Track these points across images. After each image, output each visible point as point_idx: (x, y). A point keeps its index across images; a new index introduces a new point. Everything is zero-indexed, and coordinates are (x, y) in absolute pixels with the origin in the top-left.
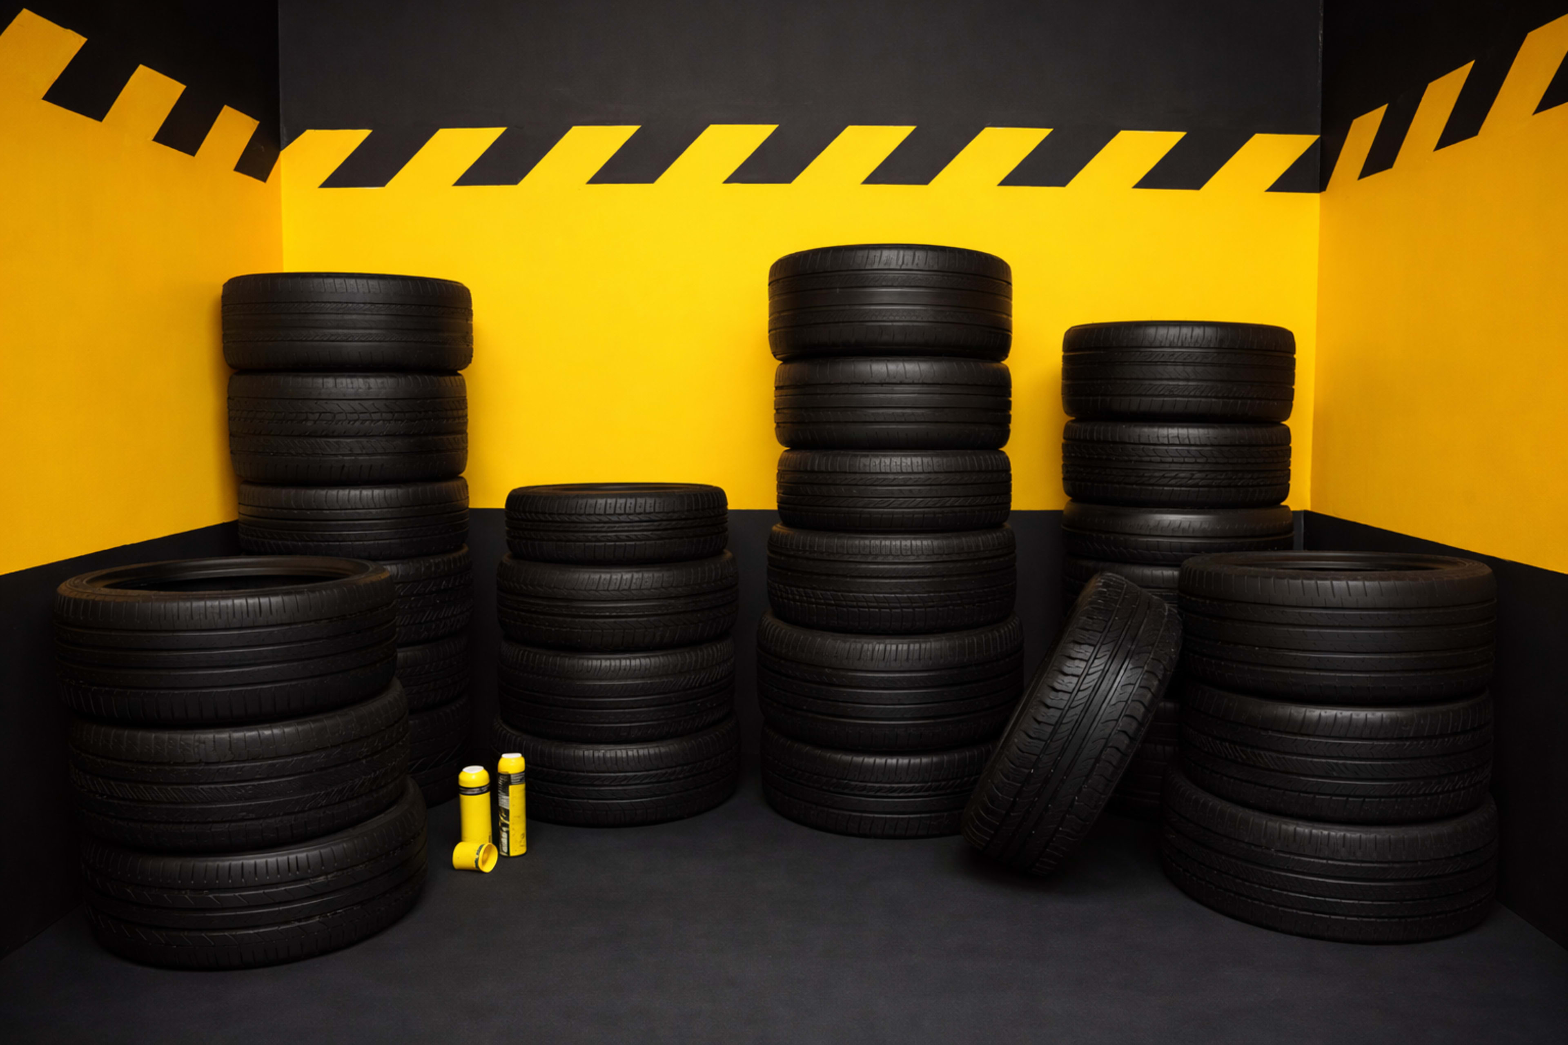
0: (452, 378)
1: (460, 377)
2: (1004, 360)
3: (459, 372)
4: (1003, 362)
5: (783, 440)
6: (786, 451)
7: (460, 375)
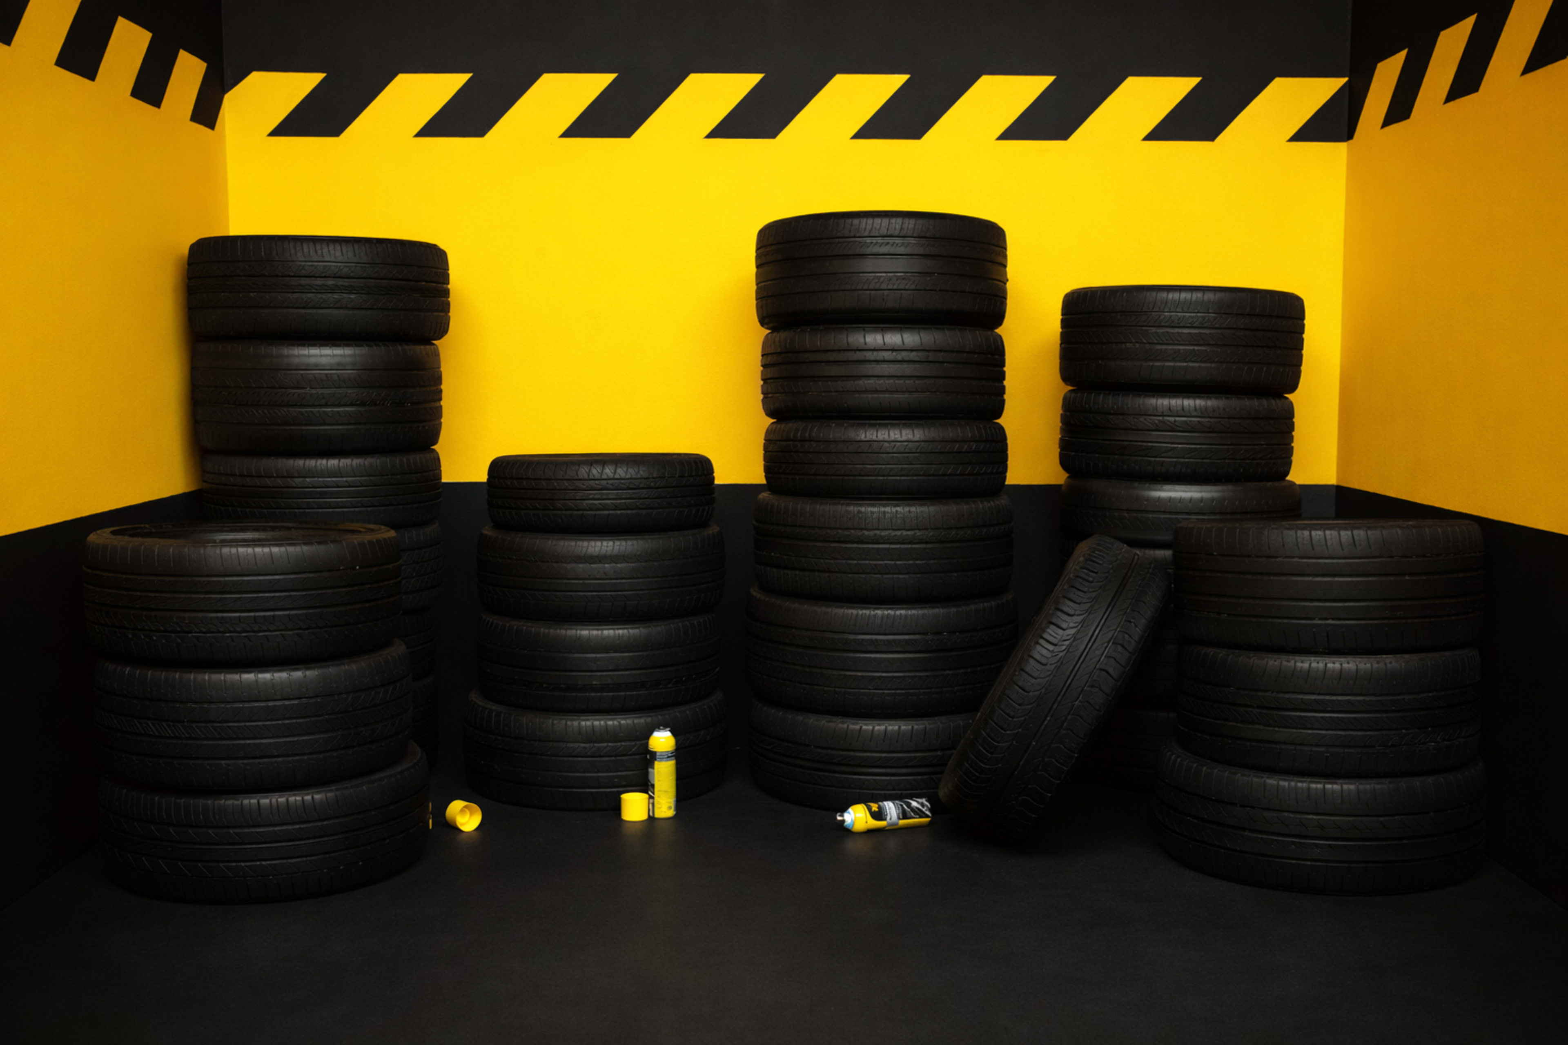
0: (428, 347)
1: (435, 347)
2: (997, 327)
3: (435, 342)
4: (997, 331)
5: (770, 413)
6: (773, 423)
7: (434, 344)
